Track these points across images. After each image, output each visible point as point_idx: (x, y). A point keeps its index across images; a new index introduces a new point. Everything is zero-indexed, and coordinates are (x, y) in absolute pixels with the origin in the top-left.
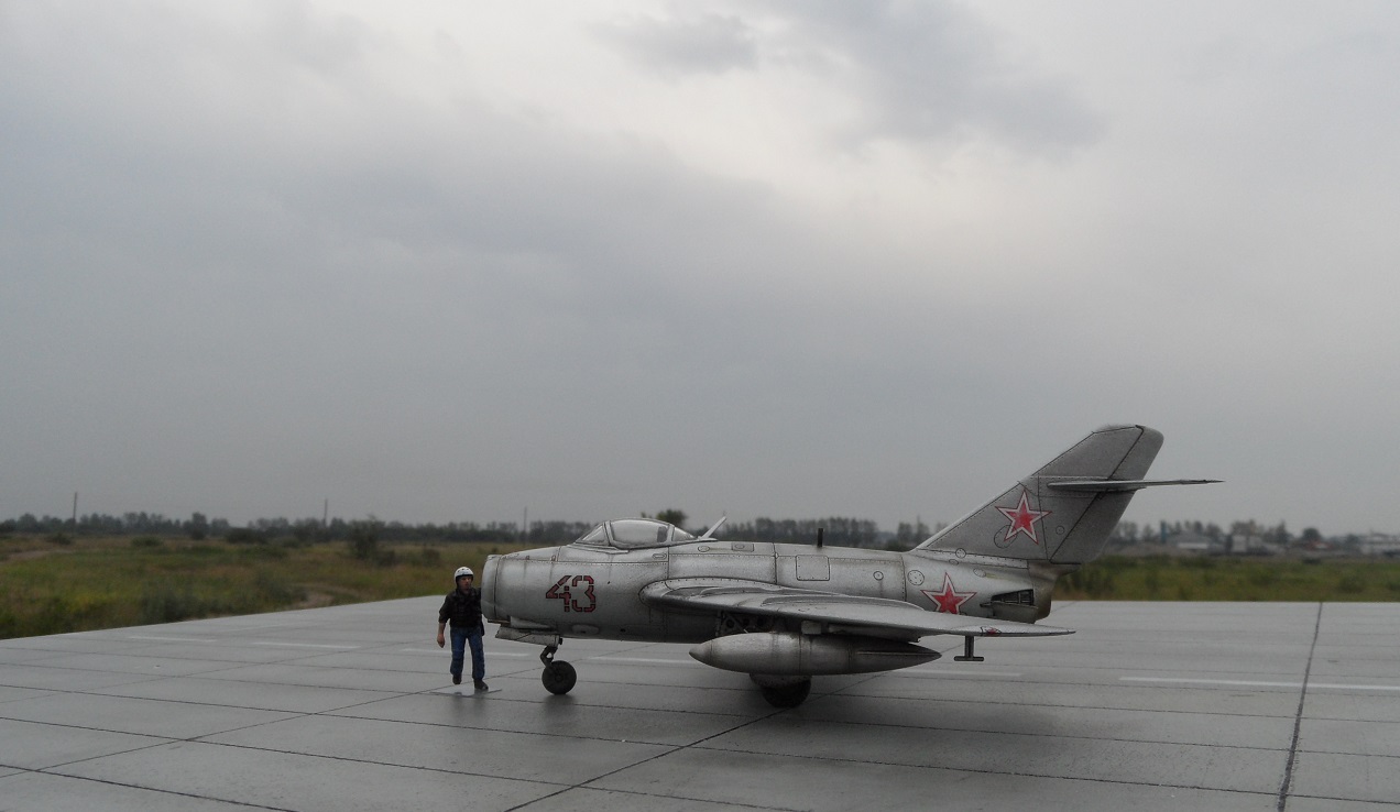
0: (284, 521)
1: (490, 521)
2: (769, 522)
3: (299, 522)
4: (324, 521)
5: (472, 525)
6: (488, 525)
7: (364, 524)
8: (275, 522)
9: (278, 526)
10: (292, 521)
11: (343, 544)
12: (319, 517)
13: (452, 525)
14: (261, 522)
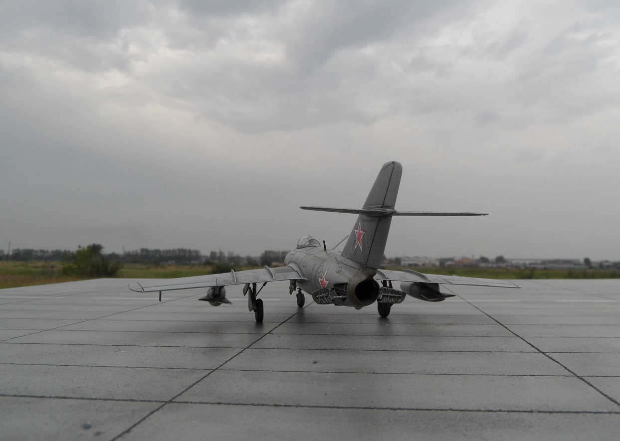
2: (147, 251)
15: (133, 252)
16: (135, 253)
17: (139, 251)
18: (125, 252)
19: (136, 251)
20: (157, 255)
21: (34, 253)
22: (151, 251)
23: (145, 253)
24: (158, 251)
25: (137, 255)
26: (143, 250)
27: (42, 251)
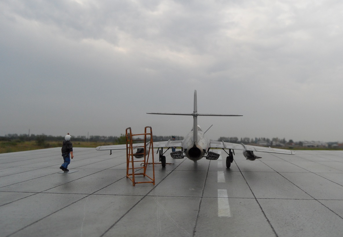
0: (17, 135)
3: (21, 135)
4: (29, 135)
7: (41, 136)
8: (13, 135)
9: (15, 136)
10: (19, 135)
11: (34, 141)
12: (27, 134)
14: (9, 135)
21: (100, 138)
27: (104, 137)
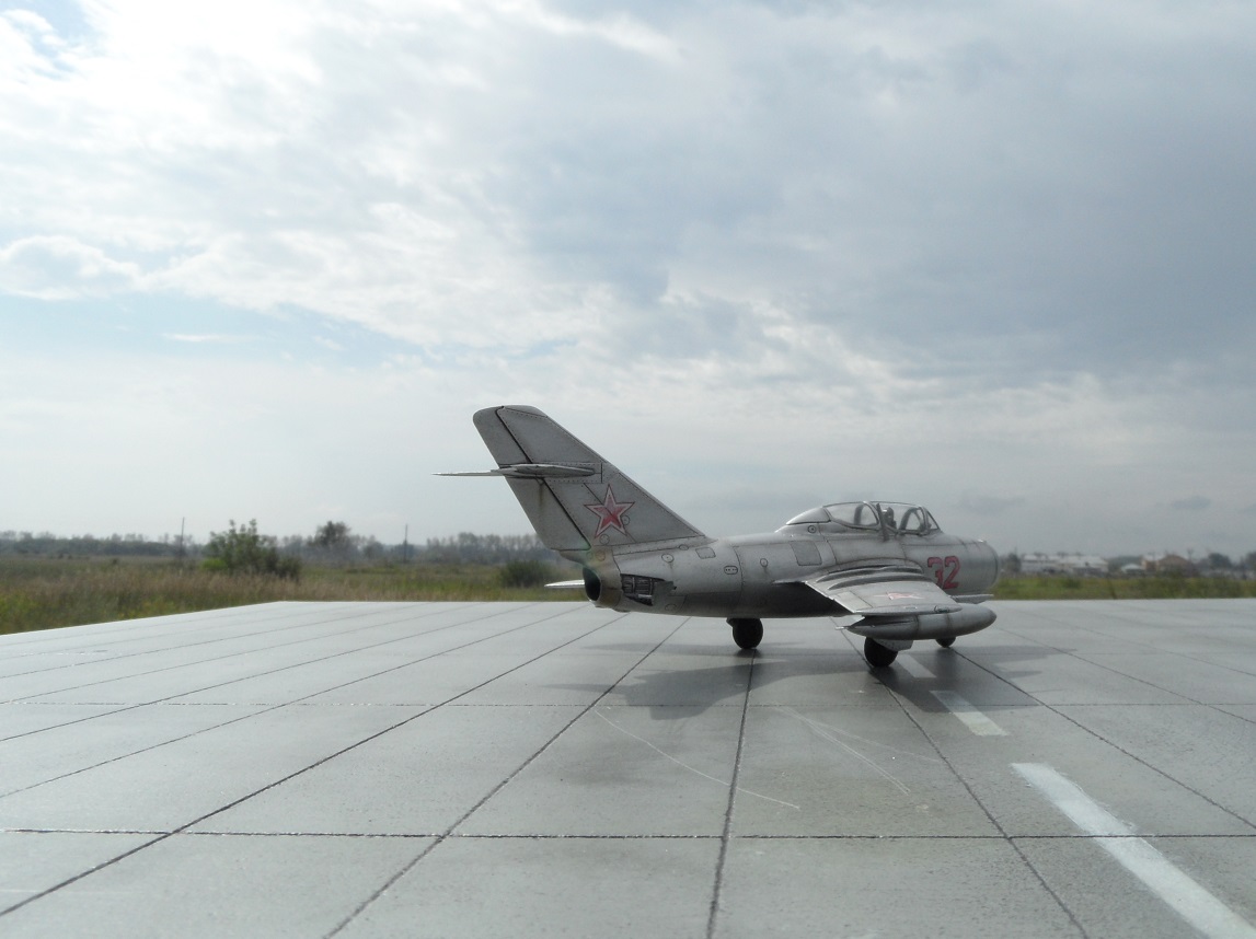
1: (163, 535)
2: (473, 538)
5: (141, 536)
6: (160, 538)
13: (115, 536)
15: (444, 540)
16: (447, 543)
17: (456, 539)
18: (429, 541)
19: (451, 539)
20: (494, 547)
22: (481, 538)
23: (469, 542)
24: (493, 539)
25: (452, 547)
26: (463, 536)
